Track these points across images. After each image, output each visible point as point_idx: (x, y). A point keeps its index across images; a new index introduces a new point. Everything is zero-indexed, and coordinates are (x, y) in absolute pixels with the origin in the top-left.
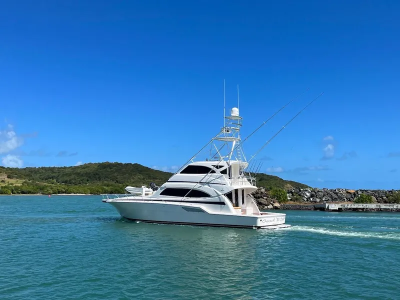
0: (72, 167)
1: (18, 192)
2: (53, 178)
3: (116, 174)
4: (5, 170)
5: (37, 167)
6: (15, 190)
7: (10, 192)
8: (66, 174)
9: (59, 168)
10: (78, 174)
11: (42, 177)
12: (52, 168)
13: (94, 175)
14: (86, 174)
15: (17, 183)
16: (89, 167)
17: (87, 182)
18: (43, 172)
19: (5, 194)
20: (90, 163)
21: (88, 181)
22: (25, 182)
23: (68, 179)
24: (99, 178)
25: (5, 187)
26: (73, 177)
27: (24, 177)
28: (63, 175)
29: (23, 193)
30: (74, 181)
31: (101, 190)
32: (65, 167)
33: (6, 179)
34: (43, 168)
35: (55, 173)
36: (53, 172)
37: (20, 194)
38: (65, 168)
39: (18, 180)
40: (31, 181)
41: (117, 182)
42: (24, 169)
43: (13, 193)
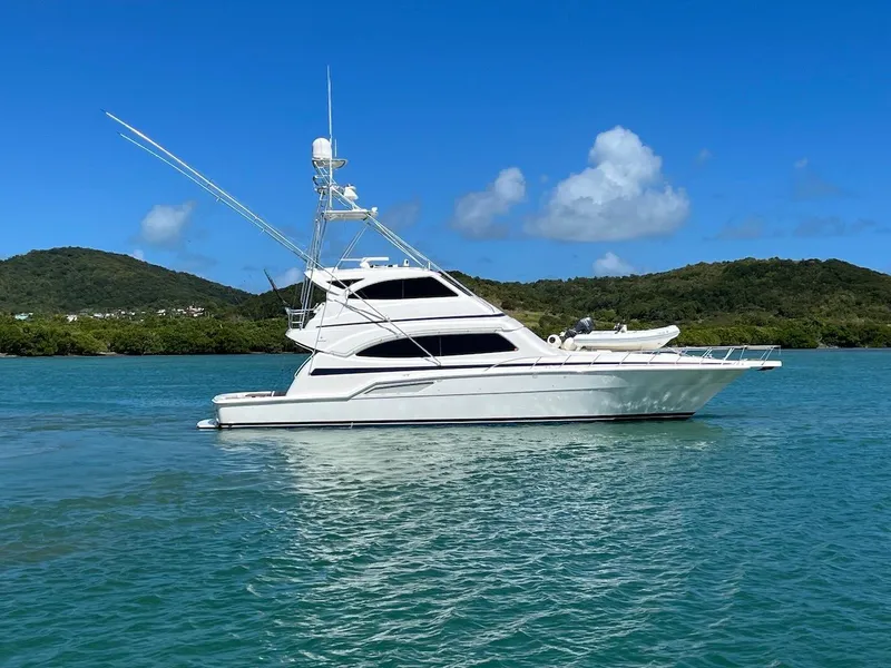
0: (650, 275)
2: (606, 306)
3: (775, 292)
4: (495, 288)
5: (565, 279)
8: (641, 296)
9: (618, 280)
10: (672, 294)
11: (580, 303)
12: (601, 279)
13: (715, 295)
14: (691, 294)
16: (698, 274)
17: (698, 316)
18: (578, 292)
20: (701, 264)
21: (699, 311)
23: (646, 307)
24: (728, 302)
26: (658, 300)
27: (541, 305)
28: (634, 298)
30: (661, 314)
31: (748, 336)
32: (633, 276)
34: (579, 281)
35: (610, 292)
36: (604, 290)
38: (634, 278)
39: (527, 312)
40: (557, 316)
41: (781, 313)
42: (535, 285)
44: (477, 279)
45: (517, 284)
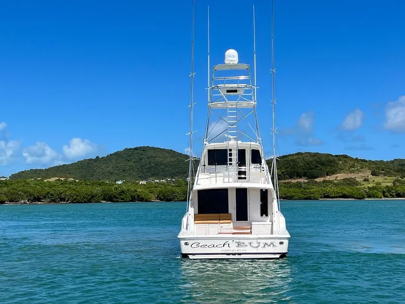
1: (391, 195)
4: (367, 164)
6: (387, 192)
7: (381, 194)
15: (386, 182)
19: (374, 197)
22: (397, 181)
25: (373, 188)
27: (395, 173)
29: (399, 195)
33: (370, 176)
37: (394, 197)
39: (386, 177)
42: (392, 162)
43: (385, 196)
44: (357, 159)
45: (381, 162)
